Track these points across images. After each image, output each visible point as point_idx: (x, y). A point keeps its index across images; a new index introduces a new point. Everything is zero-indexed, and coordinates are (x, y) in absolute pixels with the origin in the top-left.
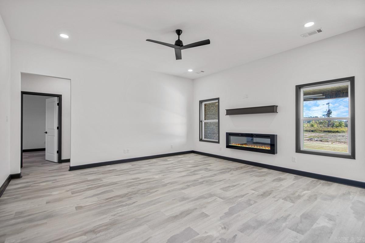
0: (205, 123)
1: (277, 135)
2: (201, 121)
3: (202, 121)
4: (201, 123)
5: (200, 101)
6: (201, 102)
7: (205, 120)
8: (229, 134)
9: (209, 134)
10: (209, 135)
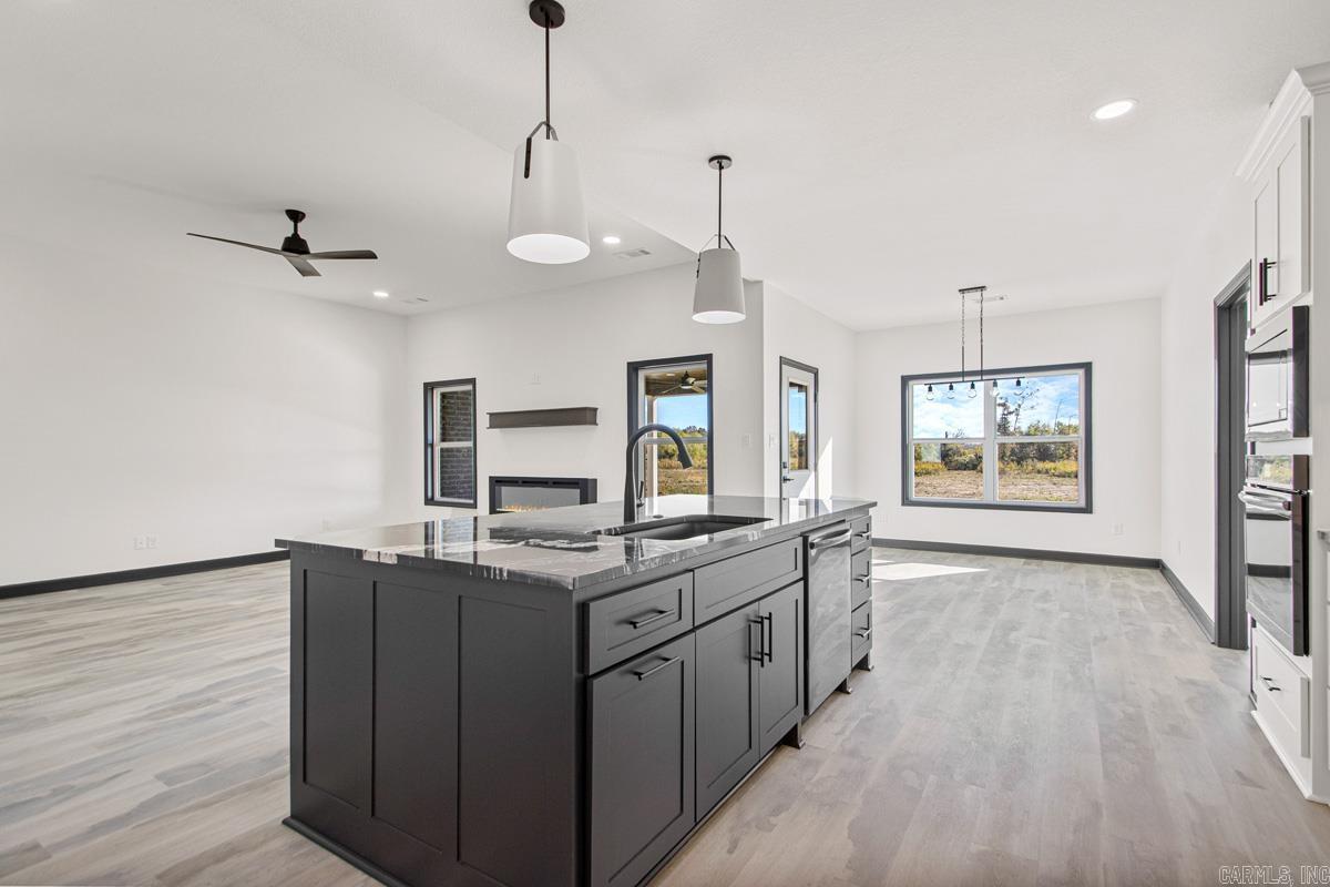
0: (442, 450)
1: (596, 480)
2: (428, 445)
3: (432, 445)
4: (429, 450)
5: (426, 385)
6: (429, 388)
7: (443, 440)
8: (497, 481)
9: (464, 482)
10: (465, 485)
